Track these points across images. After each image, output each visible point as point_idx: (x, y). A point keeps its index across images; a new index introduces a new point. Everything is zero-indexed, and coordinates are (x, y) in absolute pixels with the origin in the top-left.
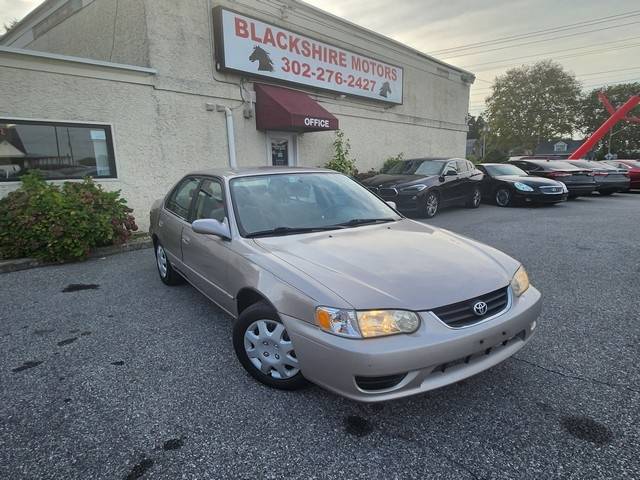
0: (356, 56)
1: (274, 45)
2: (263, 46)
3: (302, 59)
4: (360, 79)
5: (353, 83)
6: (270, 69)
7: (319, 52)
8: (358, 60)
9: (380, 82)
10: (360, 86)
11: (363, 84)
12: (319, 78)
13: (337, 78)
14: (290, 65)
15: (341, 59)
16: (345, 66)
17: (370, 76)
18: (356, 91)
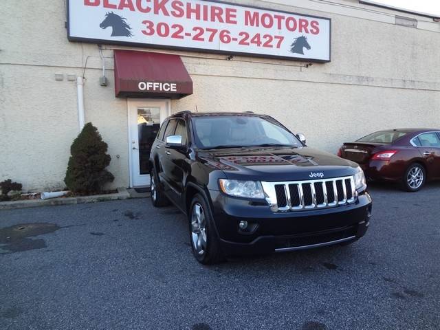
0: (252, 11)
1: (132, 9)
2: (117, 12)
3: (171, 20)
4: (258, 36)
5: (248, 41)
6: (127, 34)
7: (197, 11)
8: (256, 15)
9: (290, 37)
10: (259, 43)
11: (263, 41)
12: (196, 38)
13: (222, 36)
14: (155, 28)
15: (228, 16)
16: (235, 22)
17: (274, 31)
18: (252, 49)
